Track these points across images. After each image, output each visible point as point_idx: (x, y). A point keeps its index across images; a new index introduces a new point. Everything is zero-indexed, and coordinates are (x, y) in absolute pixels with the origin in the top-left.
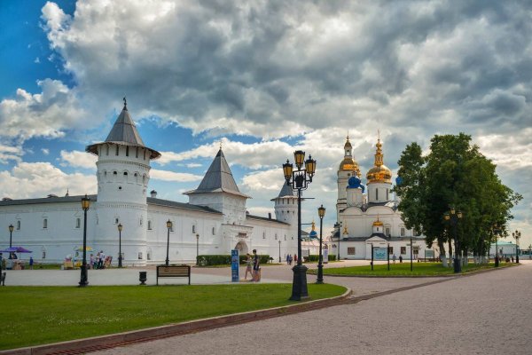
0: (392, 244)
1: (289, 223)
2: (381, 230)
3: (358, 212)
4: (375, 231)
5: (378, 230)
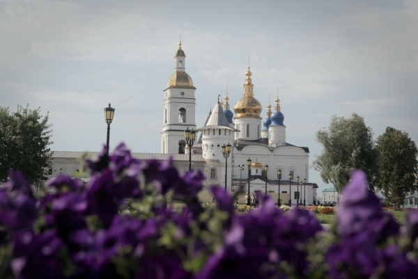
2: (260, 173)
4: (253, 173)
5: (257, 172)
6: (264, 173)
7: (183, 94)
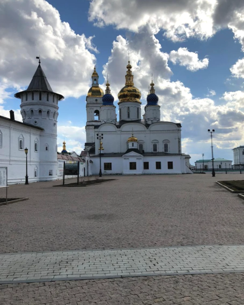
0: (148, 159)
1: (41, 127)
2: (136, 146)
3: (113, 128)
4: (130, 147)
5: (133, 146)
6: (141, 146)
7: (96, 100)
